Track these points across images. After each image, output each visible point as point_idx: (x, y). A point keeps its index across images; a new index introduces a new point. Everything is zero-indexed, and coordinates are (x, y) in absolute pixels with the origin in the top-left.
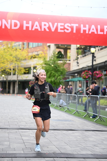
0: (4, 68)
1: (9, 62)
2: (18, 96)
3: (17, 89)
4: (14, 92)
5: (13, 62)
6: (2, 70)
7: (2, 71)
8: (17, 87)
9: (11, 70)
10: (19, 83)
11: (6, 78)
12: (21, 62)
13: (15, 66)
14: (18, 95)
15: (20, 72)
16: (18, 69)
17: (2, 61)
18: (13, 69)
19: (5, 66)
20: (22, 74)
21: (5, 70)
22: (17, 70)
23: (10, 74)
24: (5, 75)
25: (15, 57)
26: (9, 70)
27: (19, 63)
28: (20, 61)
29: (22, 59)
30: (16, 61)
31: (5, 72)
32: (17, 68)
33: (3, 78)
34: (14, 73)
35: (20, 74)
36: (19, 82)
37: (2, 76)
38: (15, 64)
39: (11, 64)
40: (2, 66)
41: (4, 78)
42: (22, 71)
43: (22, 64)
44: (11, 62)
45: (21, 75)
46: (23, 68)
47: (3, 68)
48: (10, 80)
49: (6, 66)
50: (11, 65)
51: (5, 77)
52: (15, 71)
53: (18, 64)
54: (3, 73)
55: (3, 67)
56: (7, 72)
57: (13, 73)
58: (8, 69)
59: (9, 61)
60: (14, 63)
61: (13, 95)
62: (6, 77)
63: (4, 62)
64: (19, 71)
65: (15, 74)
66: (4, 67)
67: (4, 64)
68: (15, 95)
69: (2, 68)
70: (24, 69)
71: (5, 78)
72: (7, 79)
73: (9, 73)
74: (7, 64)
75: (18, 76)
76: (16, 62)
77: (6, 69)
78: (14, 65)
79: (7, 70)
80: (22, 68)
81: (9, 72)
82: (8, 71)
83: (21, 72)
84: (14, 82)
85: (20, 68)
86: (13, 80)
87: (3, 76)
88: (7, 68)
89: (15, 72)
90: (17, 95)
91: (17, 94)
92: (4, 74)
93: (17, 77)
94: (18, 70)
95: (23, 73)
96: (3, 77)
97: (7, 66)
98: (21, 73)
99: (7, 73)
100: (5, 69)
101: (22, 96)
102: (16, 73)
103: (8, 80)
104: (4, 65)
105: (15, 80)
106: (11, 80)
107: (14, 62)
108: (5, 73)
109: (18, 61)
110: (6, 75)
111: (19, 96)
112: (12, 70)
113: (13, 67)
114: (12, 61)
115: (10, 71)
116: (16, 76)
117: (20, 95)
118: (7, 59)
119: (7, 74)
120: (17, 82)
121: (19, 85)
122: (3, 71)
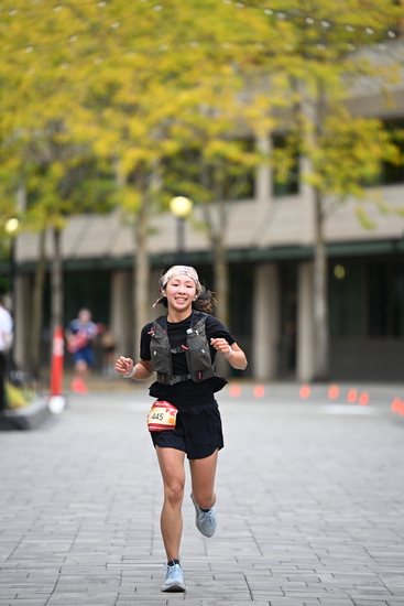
0: (188, 133)
1: (228, 70)
2: (327, 400)
3: (323, 334)
4: (286, 367)
5: (271, 63)
6: (171, 147)
7: (166, 161)
8: (313, 311)
9: (249, 143)
10: (340, 272)
11: (208, 225)
12: (349, 64)
13: (297, 108)
14: (334, 390)
15: (347, 163)
16: (318, 132)
17: (166, 64)
18: (278, 141)
19: (195, 108)
20: (364, 183)
21: (191, 154)
22: (309, 144)
23: (241, 187)
24: (195, 203)
25: (289, 17)
26: (233, 151)
27: (327, 71)
28: (343, 54)
29: (360, 28)
30: (302, 52)
31: (193, 169)
32: (309, 126)
33: (181, 232)
34: (283, 177)
35: (347, 181)
36: (332, 262)
37: (165, 208)
38: (294, 83)
39: (249, 82)
40: (169, 109)
41: (188, 226)
42: (360, 153)
43: (361, 87)
44: (250, 68)
45: (354, 188)
46: (375, 124)
47: (176, 129)
48: (244, 251)
49: (205, 106)
50: (248, 102)
51: (198, 215)
52: (297, 155)
53: (321, 85)
54: (182, 175)
55: (172, 118)
56: (211, 170)
57: (274, 172)
58: (223, 137)
59: (229, 59)
60: (280, 80)
61: (284, 389)
62: (207, 215)
63: (188, 68)
64: (333, 154)
65: (291, 188)
66: (188, 116)
67: (186, 86)
68: (306, 390)
69: (166, 134)
70: (384, 136)
71: (197, 227)
72: (216, 240)
73: (232, 180)
74: (217, 90)
75: (327, 204)
76: (299, 67)
77: (204, 136)
78: (282, 99)
79: (216, 147)
80: (367, 126)
81: (234, 171)
82: (225, 160)
83: (359, 162)
84: (288, 265)
85: (340, 124)
86: (275, 248)
87: (180, 205)
88: (214, 128)
89: (295, 170)
90: (319, 389)
91: (320, 379)
92: (187, 186)
93: (320, 217)
94: (326, 146)
95: (371, 170)
96: (182, 220)
97: (211, 112)
98: (355, 173)
99: (219, 176)
100: (196, 143)
101: (372, 401)
102: (308, 177)
103: (232, 251)
104: (185, 96)
105: (295, 247)
106: (253, 248)
107: (281, 68)
108: (196, 179)
109: (320, 59)
110: (205, 195)
111: (342, 400)
112: (264, 145)
113: (276, 112)
114: (256, 62)
115: (249, 160)
116: (303, 204)
117: (353, 390)
118: (209, 38)
119: (211, 186)
120: (320, 265)
121: (334, 289)
122: (179, 164)
